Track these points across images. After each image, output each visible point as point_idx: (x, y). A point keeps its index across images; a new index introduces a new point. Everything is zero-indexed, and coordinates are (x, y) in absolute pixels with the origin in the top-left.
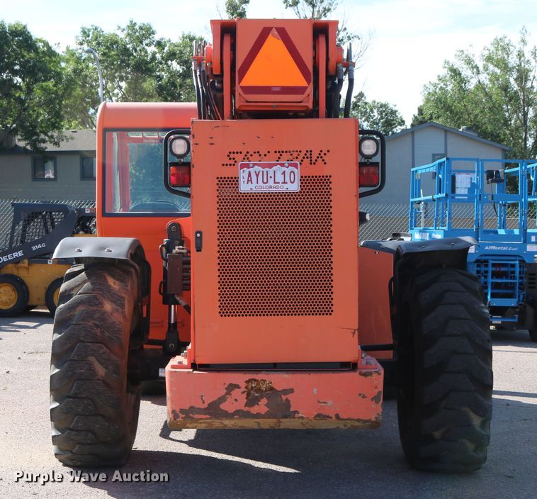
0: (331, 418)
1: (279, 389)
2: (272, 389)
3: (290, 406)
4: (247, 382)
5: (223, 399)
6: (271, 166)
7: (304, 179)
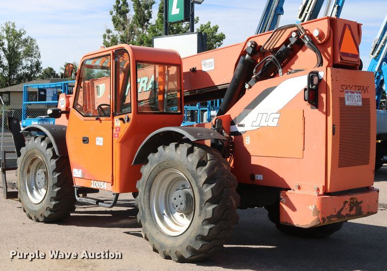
1: (359, 201)
3: (361, 209)
4: (350, 199)
5: (342, 209)
6: (353, 93)
7: (363, 99)
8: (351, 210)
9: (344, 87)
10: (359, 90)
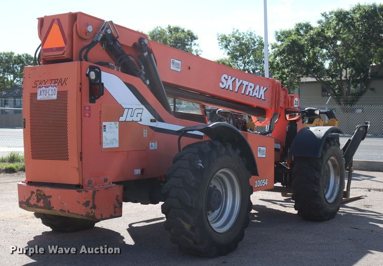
0: (65, 211)
1: (47, 195)
2: (44, 195)
3: (51, 204)
4: (37, 191)
5: (30, 198)
6: (48, 87)
7: (58, 93)
8: (38, 201)
9: (38, 83)
10: (55, 83)
